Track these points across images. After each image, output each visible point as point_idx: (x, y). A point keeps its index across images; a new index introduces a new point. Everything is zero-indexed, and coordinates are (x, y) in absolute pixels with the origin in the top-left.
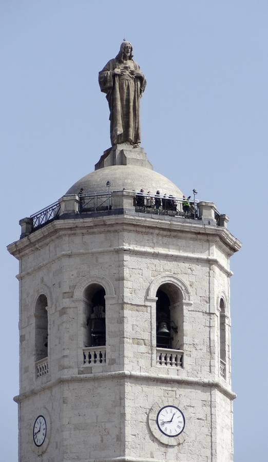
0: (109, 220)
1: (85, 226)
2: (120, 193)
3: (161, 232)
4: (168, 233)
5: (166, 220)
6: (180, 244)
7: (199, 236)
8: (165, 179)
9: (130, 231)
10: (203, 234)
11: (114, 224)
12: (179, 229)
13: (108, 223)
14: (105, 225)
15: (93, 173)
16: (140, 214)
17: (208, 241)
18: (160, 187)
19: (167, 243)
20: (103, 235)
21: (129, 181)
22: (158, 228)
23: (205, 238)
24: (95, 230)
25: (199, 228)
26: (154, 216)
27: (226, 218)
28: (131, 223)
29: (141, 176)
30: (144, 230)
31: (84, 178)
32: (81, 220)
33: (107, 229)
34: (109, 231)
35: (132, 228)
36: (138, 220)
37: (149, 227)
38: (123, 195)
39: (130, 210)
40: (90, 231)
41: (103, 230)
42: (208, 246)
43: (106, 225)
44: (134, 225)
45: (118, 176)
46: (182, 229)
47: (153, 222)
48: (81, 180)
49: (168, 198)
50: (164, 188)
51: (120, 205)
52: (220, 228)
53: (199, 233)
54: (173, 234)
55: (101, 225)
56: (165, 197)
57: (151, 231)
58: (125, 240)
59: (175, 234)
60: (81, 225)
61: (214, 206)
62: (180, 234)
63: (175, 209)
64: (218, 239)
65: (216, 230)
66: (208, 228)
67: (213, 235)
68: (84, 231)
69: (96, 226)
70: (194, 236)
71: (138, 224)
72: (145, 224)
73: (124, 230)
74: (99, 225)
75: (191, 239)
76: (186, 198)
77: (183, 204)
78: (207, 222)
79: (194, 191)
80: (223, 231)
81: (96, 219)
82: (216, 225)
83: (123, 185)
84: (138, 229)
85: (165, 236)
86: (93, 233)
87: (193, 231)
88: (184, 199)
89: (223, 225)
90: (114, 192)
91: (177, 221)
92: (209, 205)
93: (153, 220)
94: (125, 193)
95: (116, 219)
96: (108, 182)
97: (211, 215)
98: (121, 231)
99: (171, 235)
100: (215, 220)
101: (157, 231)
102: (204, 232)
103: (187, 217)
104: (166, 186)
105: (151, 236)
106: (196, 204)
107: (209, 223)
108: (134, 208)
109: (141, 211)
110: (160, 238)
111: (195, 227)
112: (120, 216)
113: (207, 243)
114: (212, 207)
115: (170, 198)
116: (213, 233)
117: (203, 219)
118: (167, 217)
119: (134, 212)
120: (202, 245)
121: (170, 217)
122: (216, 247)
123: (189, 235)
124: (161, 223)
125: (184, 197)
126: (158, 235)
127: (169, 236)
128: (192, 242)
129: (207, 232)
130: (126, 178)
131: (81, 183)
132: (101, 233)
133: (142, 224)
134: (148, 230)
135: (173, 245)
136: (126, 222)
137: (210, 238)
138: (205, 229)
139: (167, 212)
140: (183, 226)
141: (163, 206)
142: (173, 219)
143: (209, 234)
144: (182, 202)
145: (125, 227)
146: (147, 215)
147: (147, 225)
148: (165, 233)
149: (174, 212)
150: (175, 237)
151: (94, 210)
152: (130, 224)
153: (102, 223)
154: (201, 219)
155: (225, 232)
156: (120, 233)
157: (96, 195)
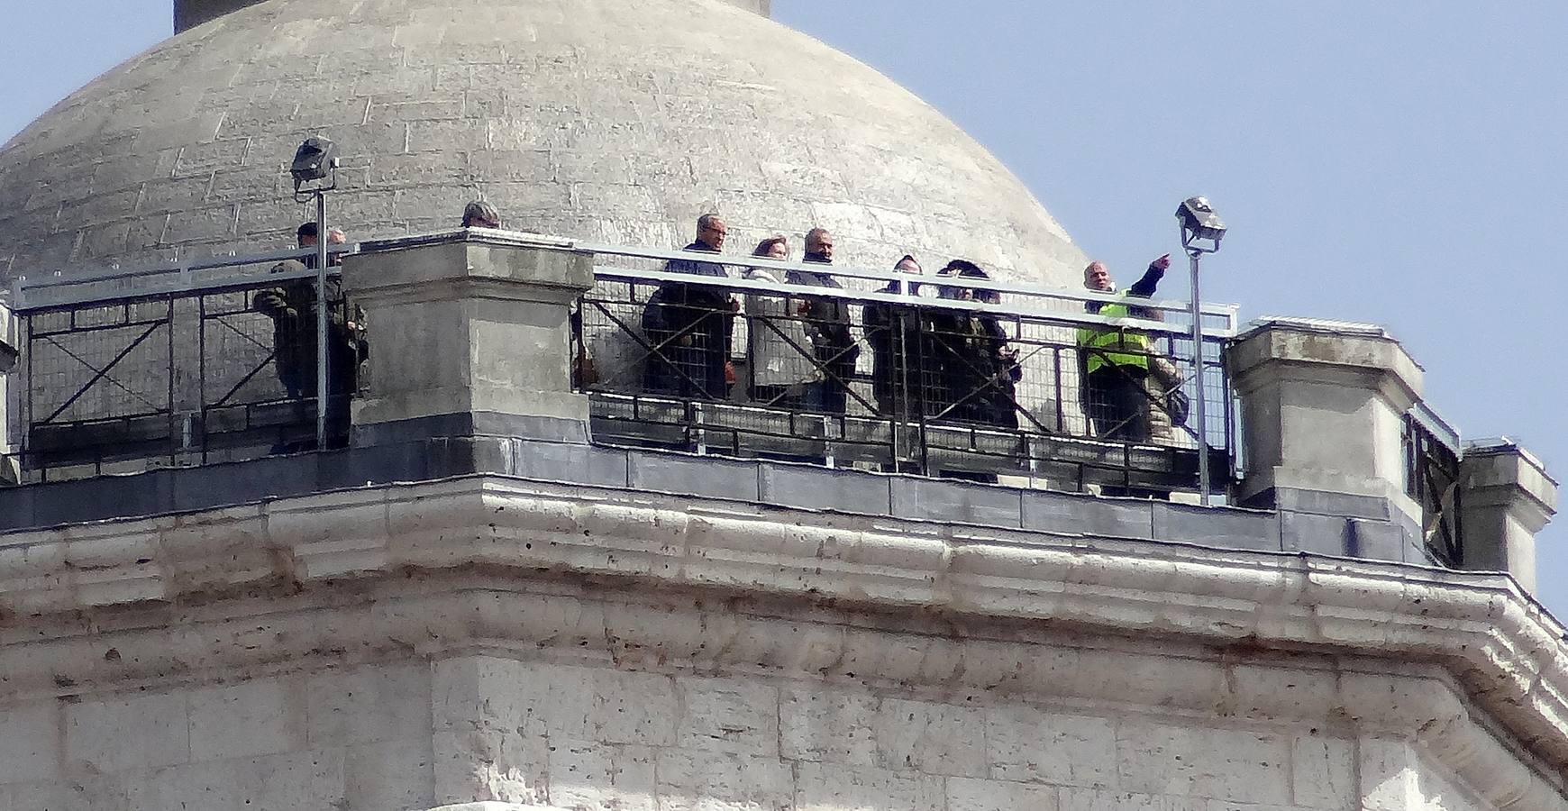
0: (327, 535)
1: (91, 599)
2: (431, 265)
3: (866, 647)
4: (939, 656)
5: (905, 525)
6: (1053, 762)
7: (1253, 680)
8: (896, 99)
9: (543, 645)
10: (1292, 653)
11: (381, 576)
12: (1043, 609)
13: (315, 572)
14: (285, 586)
15: (156, 55)
16: (647, 467)
17: (1343, 723)
18: (846, 188)
19: (931, 759)
20: (265, 697)
21: (527, 133)
22: (830, 604)
23: (1313, 688)
24: (188, 643)
25: (1246, 590)
26: (782, 482)
27: (1528, 478)
28: (551, 558)
29: (643, 81)
30: (682, 628)
31: (65, 107)
32: (45, 547)
33: (306, 627)
34: (328, 653)
35: (564, 613)
36: (626, 529)
37: (737, 600)
38: (464, 284)
39: (535, 432)
40: (142, 649)
41: (264, 641)
42: (1342, 779)
43: (299, 588)
44: (587, 584)
45: (406, 81)
46: (1074, 610)
47: (778, 545)
48: (39, 129)
49: (928, 297)
50: (886, 198)
51: (431, 385)
52: (1467, 591)
53: (1249, 649)
54: (982, 658)
55: (253, 589)
56: (894, 286)
57: (761, 635)
58: (492, 740)
59: (1008, 657)
60: (37, 601)
61: (1401, 364)
62: (1050, 663)
63: (1003, 411)
64: (1446, 701)
65: (1419, 607)
66: (1339, 597)
67: (1392, 660)
68: (78, 656)
69: (194, 598)
70: (1201, 676)
71: (625, 566)
72: (695, 574)
73: (480, 634)
74: (227, 594)
75: (1170, 707)
76: (1118, 290)
77: (1084, 353)
78: (1333, 540)
79: (1190, 218)
80: (1493, 614)
81: (188, 534)
82: (1418, 557)
83: (466, 179)
84: (627, 620)
85: (907, 686)
86: (173, 674)
87: (1186, 623)
88: (1094, 306)
89: (1494, 557)
90: (368, 248)
91: (1023, 534)
92: (1351, 352)
93: (771, 526)
94: (479, 260)
95: (394, 530)
96: (309, 151)
97: (1366, 461)
98: (449, 653)
99: (959, 671)
100: (1414, 511)
101: (816, 640)
102: (1294, 633)
103: (1122, 487)
104: (906, 171)
105: (759, 696)
106: (1212, 352)
107: (1352, 542)
108: (575, 408)
109: (654, 438)
110: (854, 706)
111: (1209, 588)
112: (436, 498)
113: (1339, 749)
114: (1374, 378)
115: (944, 291)
116: (1397, 638)
117: (1285, 499)
118: (916, 495)
119: (576, 452)
120: (1288, 768)
121: (954, 494)
122: (1428, 787)
123: (1152, 672)
124: (856, 554)
125: (1094, 278)
126: (828, 673)
127: (949, 687)
128: (1178, 739)
129: (1333, 634)
130: (492, 106)
131: (34, 163)
132: (243, 669)
133: (669, 574)
134: (724, 629)
135: (987, 771)
136: (503, 554)
137: (1365, 692)
138: (1310, 599)
139: (919, 438)
140: (1089, 577)
141: (881, 379)
142: (985, 505)
143: (1351, 653)
144: (1069, 336)
145: (490, 605)
146: (717, 475)
147: (722, 577)
148: (903, 652)
149: (993, 440)
150: (1006, 689)
151: (168, 443)
152: (541, 573)
153: (260, 573)
154: (1265, 500)
155: (1510, 628)
156: (445, 670)
157: (185, 282)
